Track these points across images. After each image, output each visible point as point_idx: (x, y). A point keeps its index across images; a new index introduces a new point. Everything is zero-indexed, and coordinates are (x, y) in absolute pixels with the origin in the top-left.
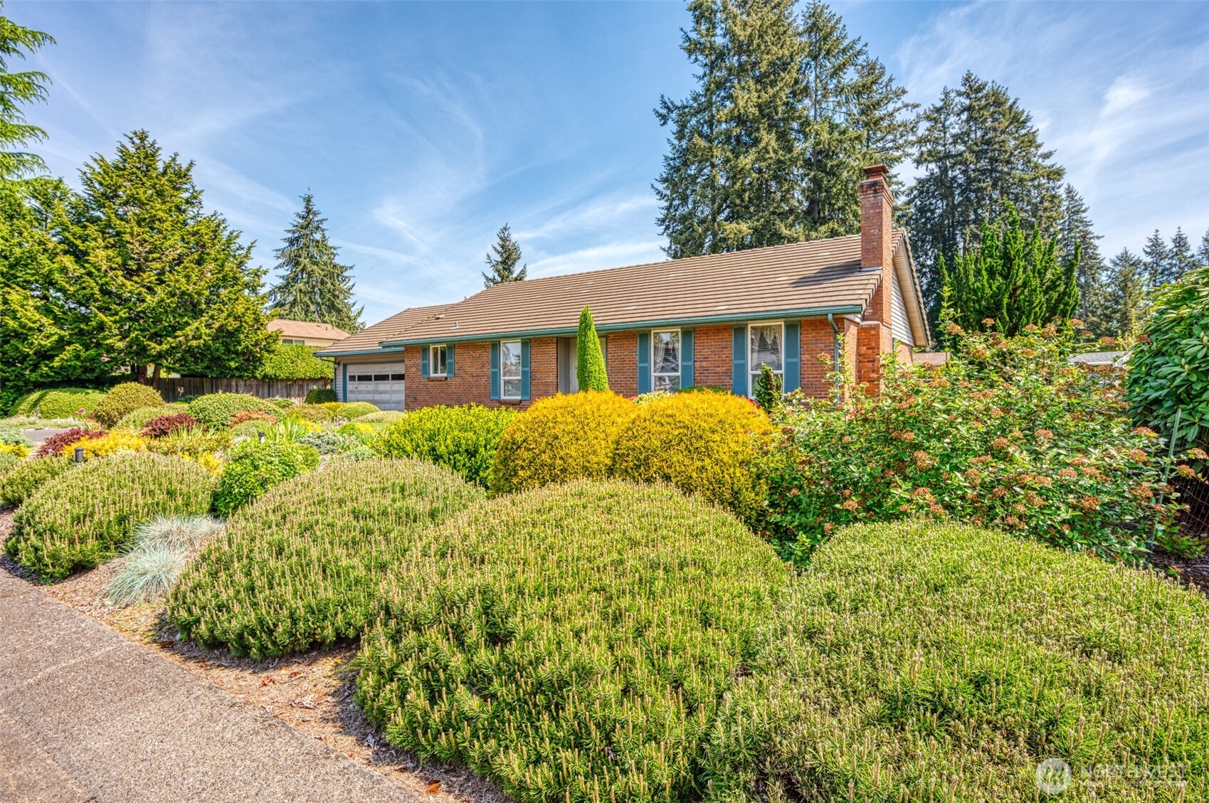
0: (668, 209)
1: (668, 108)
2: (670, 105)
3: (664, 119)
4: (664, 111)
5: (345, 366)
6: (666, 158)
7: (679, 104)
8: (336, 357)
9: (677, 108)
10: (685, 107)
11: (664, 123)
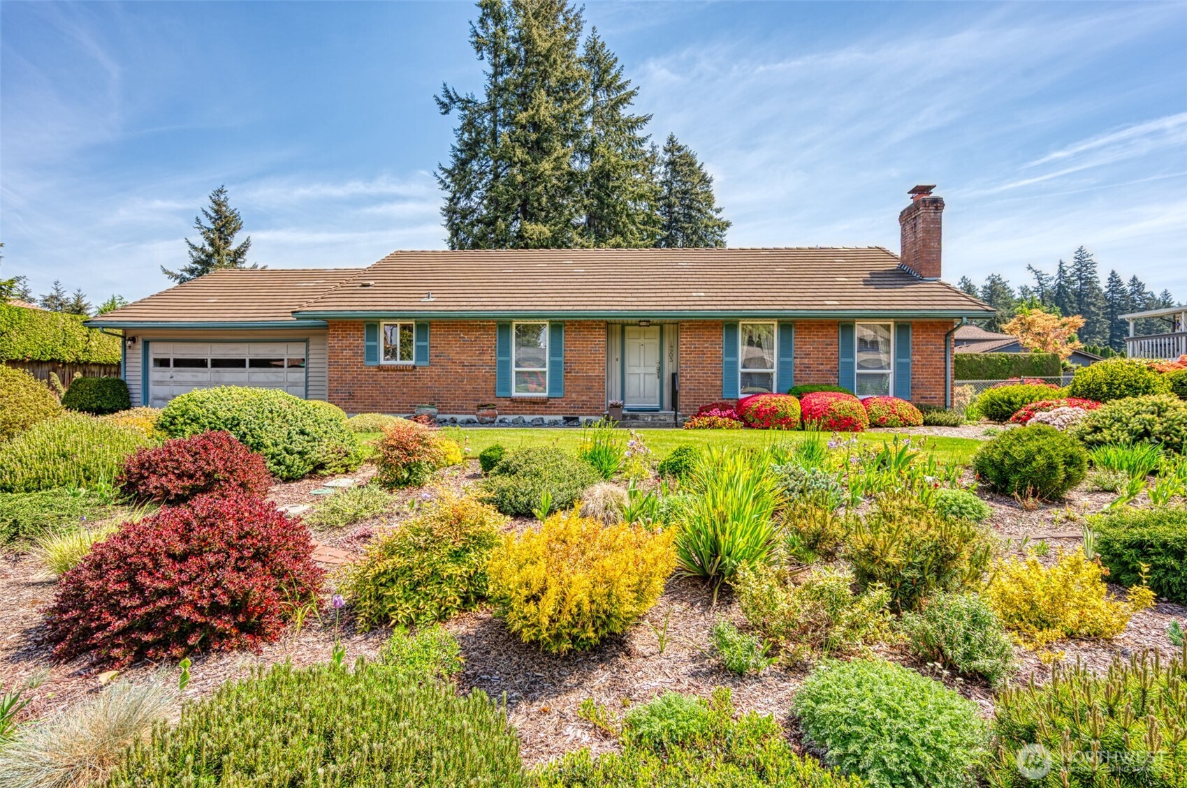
0: (451, 200)
1: (450, 98)
2: (452, 94)
3: (446, 109)
4: (447, 101)
5: (146, 344)
6: (454, 148)
7: (463, 97)
8: (125, 329)
9: (460, 100)
10: (469, 102)
11: (446, 112)
